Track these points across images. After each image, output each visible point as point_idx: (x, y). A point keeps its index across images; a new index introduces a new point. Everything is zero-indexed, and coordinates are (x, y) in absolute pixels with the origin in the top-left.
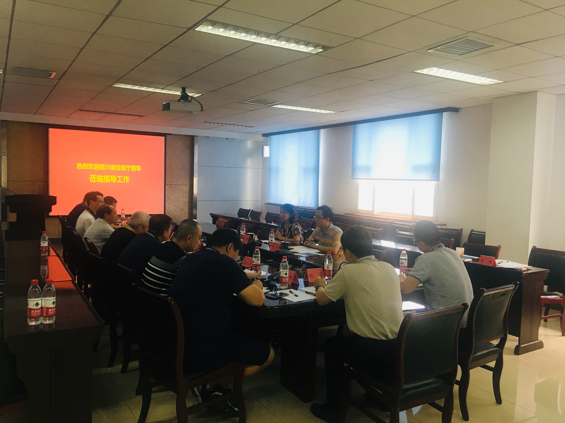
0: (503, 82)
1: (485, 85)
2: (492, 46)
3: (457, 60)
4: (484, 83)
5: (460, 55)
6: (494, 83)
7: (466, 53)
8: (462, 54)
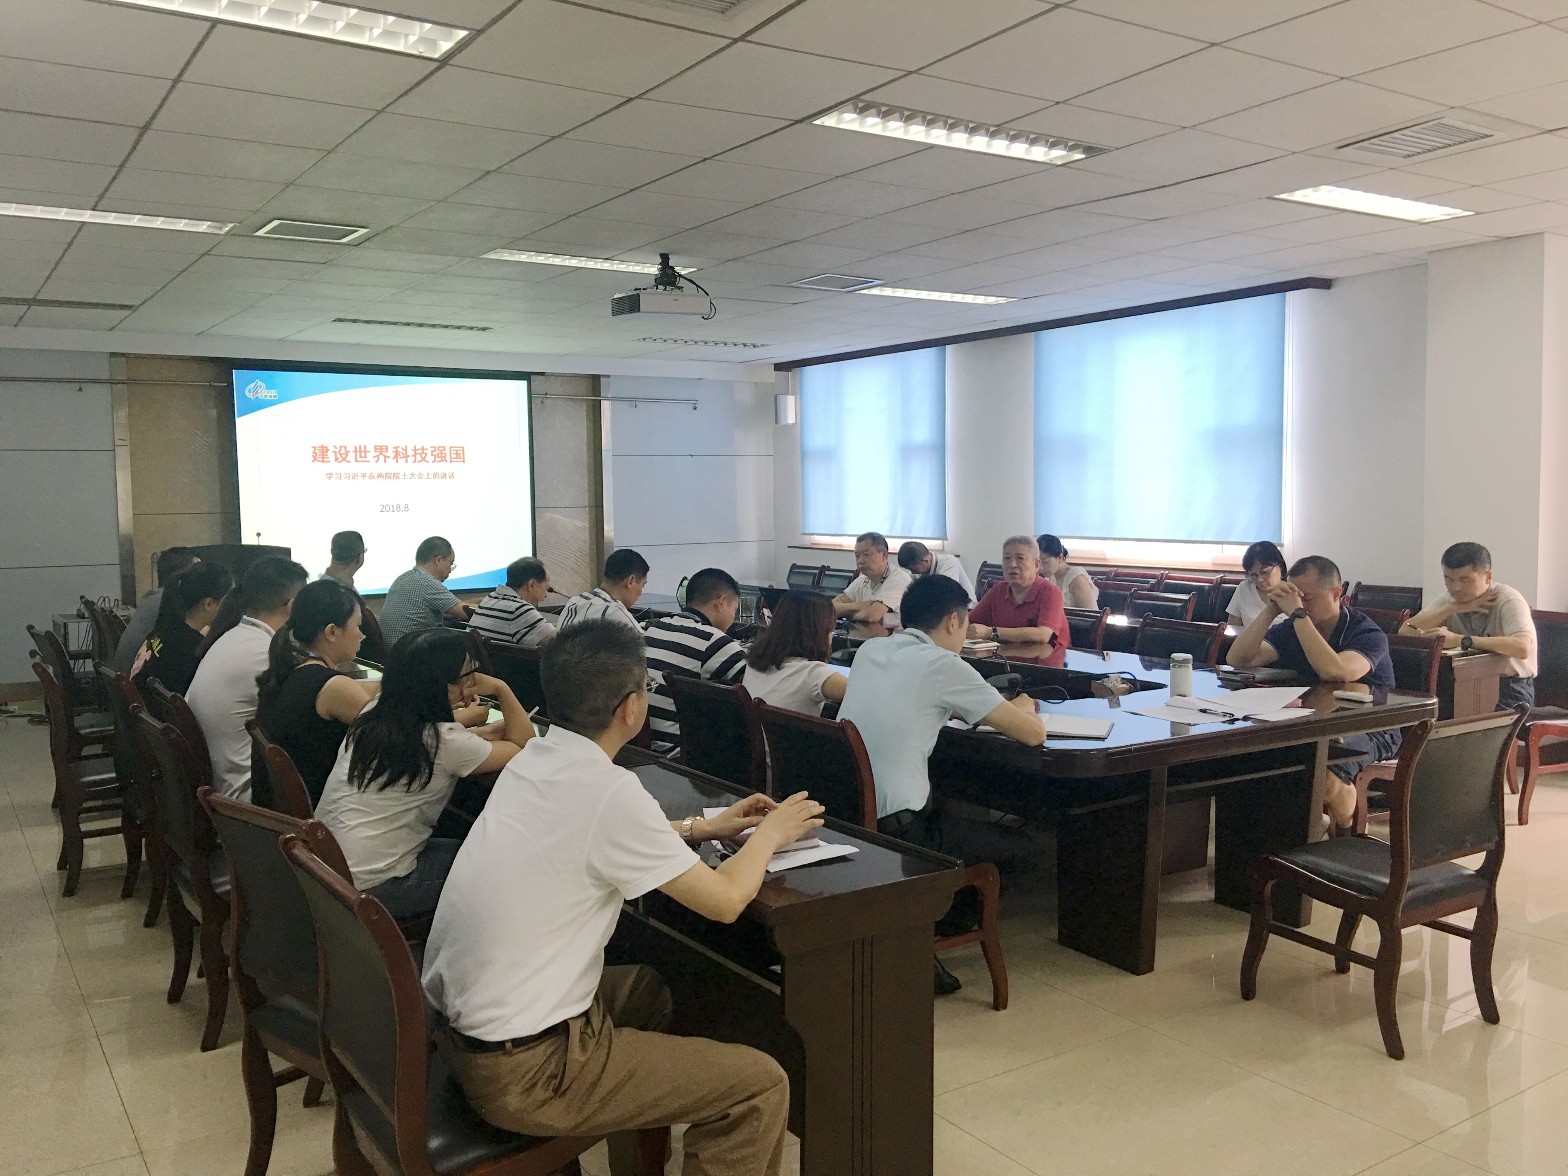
0: (1473, 213)
1: (1426, 221)
2: (1487, 136)
3: (1390, 169)
4: (1425, 219)
5: (1405, 157)
6: (1449, 217)
7: (1419, 153)
8: (1409, 156)
